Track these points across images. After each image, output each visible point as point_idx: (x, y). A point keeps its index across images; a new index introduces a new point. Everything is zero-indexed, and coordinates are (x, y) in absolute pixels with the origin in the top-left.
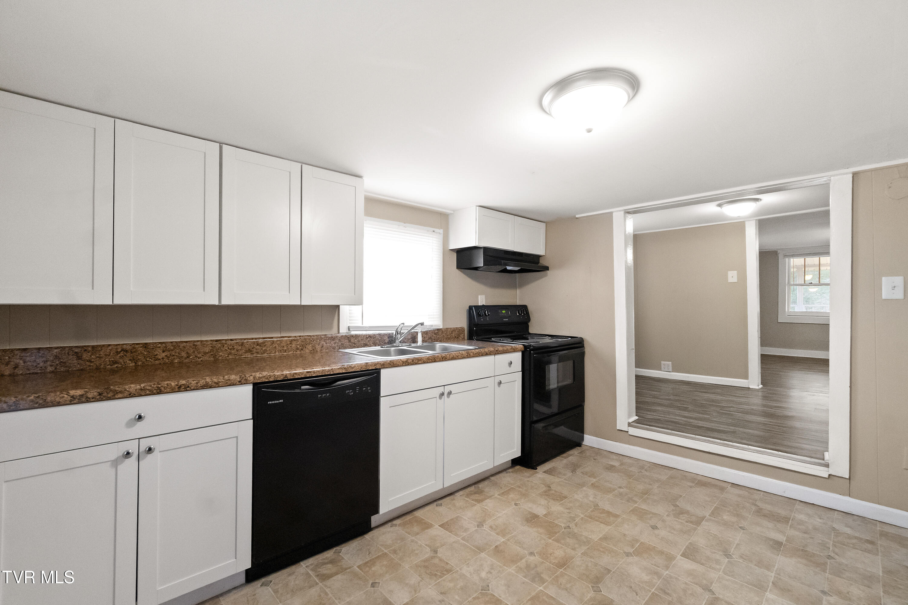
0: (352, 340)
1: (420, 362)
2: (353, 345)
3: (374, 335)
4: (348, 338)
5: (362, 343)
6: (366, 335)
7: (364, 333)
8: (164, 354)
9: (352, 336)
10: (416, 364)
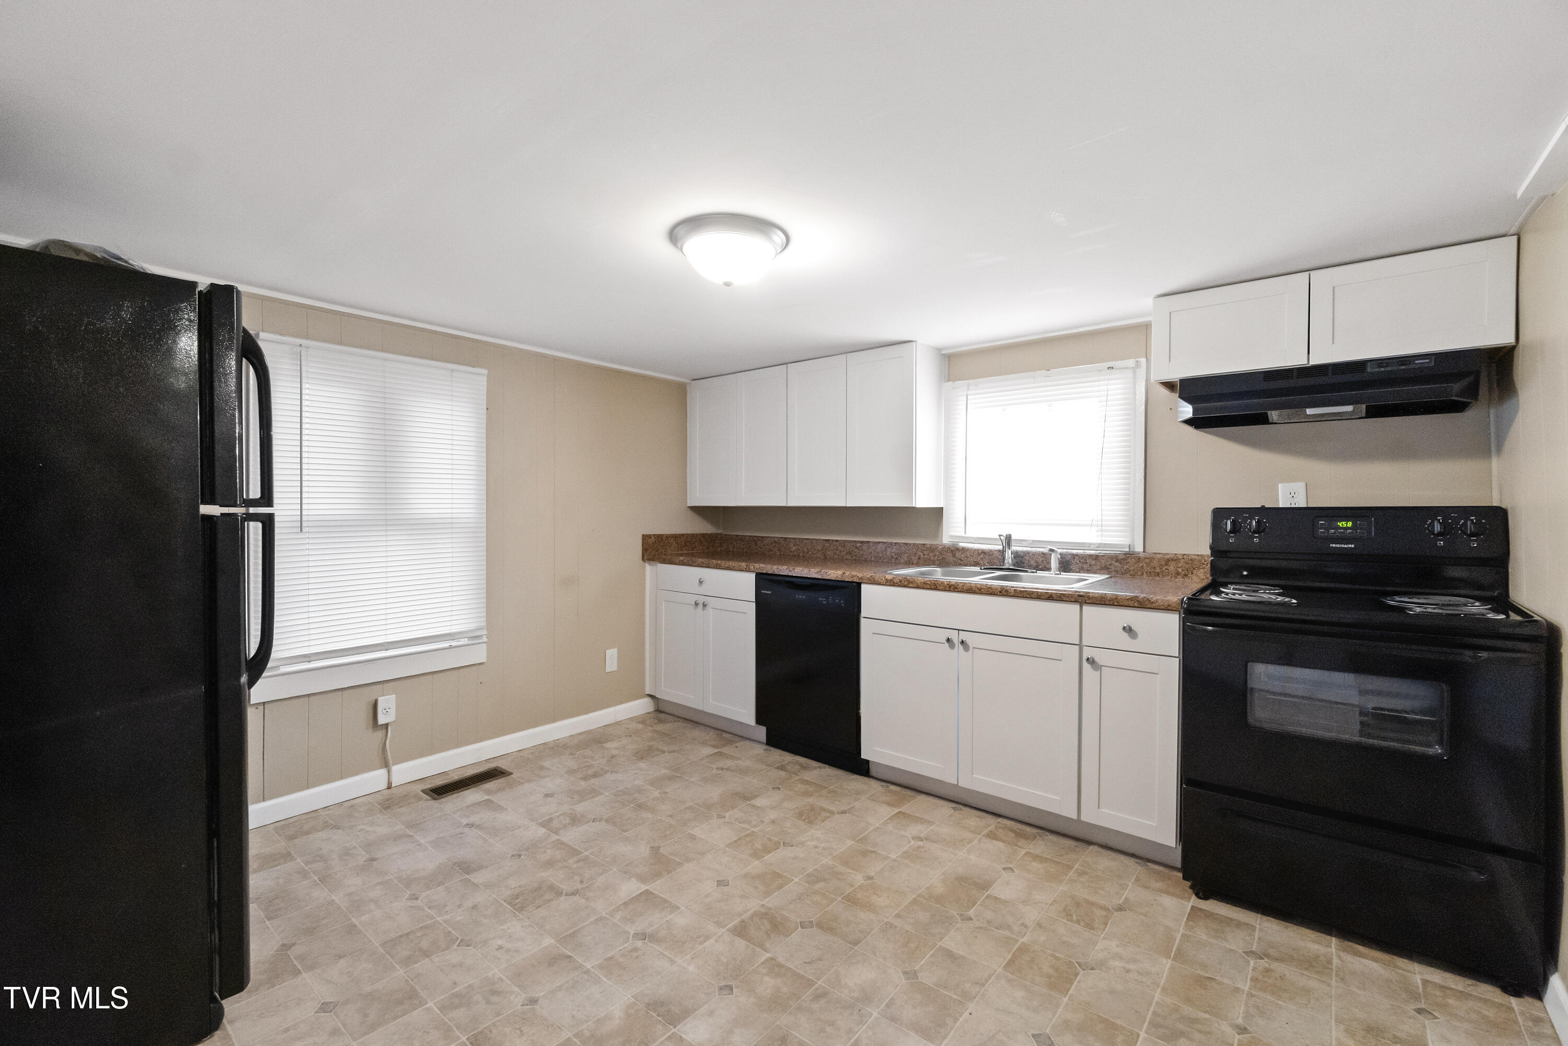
0: (957, 555)
1: (911, 585)
2: (959, 561)
3: (991, 551)
4: (952, 551)
5: (972, 560)
6: (978, 550)
7: (977, 546)
8: (794, 548)
9: (958, 549)
10: (905, 586)
